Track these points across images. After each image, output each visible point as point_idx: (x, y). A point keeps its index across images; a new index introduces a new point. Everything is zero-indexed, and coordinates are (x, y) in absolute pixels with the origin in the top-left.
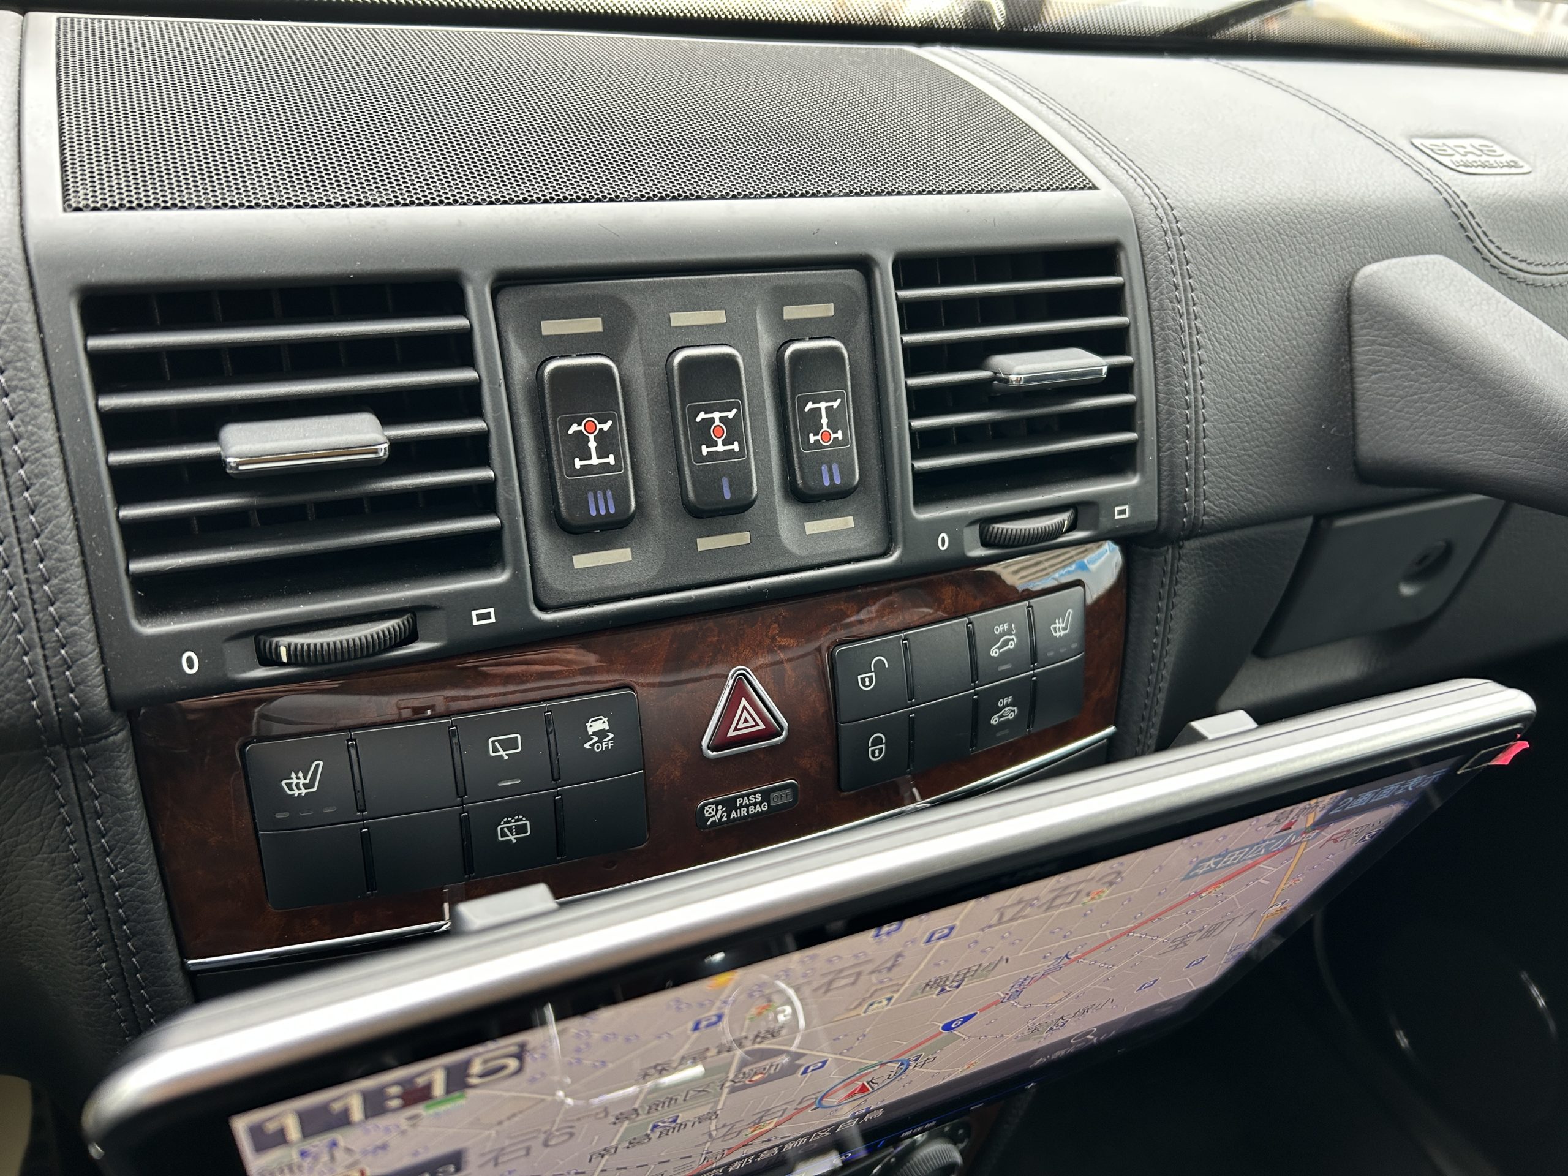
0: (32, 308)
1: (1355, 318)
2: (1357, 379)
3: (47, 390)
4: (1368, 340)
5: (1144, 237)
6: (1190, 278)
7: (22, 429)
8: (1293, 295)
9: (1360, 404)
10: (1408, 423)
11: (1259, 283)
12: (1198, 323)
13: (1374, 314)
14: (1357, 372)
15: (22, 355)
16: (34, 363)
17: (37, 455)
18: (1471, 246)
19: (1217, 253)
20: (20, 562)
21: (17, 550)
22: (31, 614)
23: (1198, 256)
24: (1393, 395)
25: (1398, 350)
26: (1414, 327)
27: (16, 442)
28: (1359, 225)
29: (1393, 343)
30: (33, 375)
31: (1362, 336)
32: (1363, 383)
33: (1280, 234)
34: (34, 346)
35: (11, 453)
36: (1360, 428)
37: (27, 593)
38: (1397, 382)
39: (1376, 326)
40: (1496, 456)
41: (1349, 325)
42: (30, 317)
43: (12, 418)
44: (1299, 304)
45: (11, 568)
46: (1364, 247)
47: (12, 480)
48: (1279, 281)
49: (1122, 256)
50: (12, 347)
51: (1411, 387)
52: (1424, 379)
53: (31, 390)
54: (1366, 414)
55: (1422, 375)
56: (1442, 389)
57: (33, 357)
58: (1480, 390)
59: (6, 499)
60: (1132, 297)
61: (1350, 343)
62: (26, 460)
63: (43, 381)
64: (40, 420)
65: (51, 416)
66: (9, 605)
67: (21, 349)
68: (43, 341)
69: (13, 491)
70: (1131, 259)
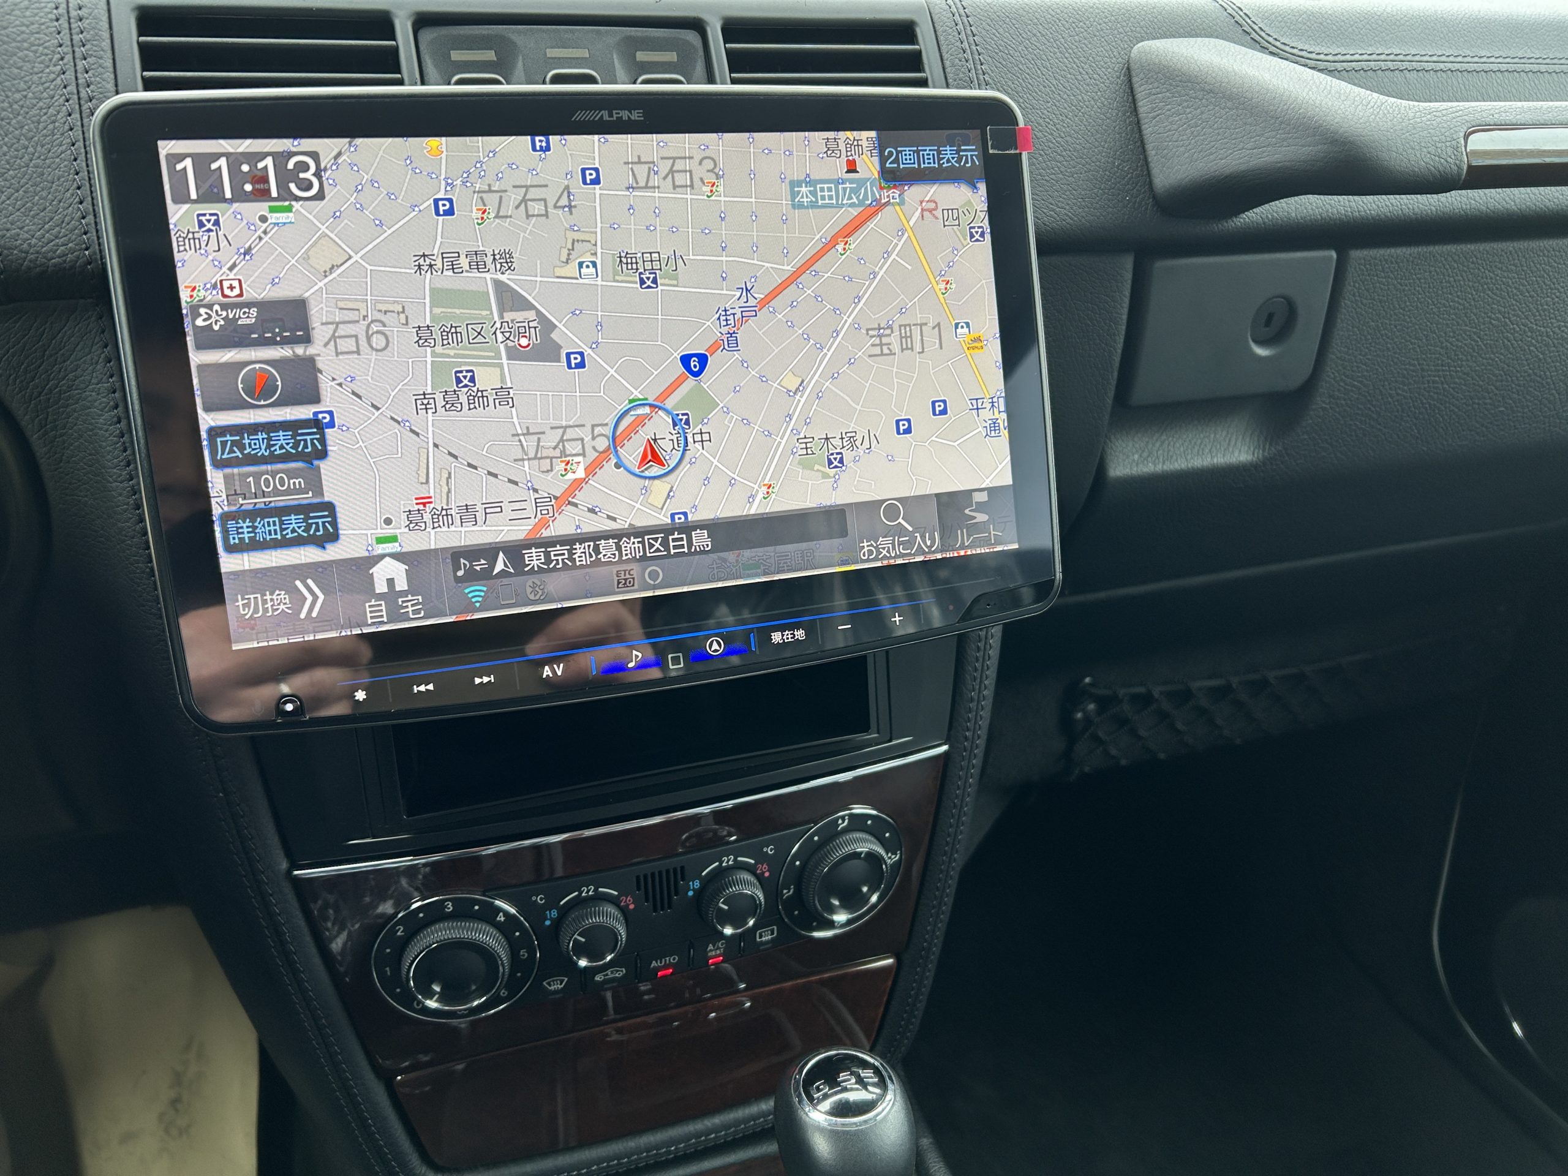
0: (107, 15)
1: (1134, 80)
2: (1143, 127)
3: (111, 61)
4: (1146, 94)
5: (935, 18)
6: (976, 45)
7: (93, 79)
8: (1075, 63)
9: (1149, 147)
10: (1182, 149)
11: (1041, 53)
12: (987, 78)
13: (1147, 72)
14: (1142, 122)
15: (97, 38)
16: (104, 43)
17: (101, 96)
18: (1249, 38)
19: (1001, 31)
20: (84, 159)
21: (83, 150)
22: (89, 193)
23: (983, 31)
24: (1170, 130)
25: (1168, 94)
26: (1176, 73)
27: (88, 86)
28: (1135, 18)
29: (1164, 90)
30: (103, 50)
31: (1141, 92)
32: (1147, 130)
33: (1060, 20)
34: (106, 35)
35: (84, 91)
36: (1152, 165)
37: (87, 178)
38: (1171, 119)
39: (1149, 82)
40: (1248, 152)
41: (1132, 89)
42: (105, 18)
43: (87, 72)
44: (1081, 70)
45: (78, 161)
46: (1140, 33)
47: (83, 108)
48: (1061, 52)
49: (918, 30)
50: (91, 32)
51: (1180, 120)
52: (1188, 110)
53: (101, 58)
54: (1153, 152)
55: (1188, 107)
56: (1202, 113)
57: (104, 40)
58: (1229, 104)
59: (79, 119)
60: (928, 58)
61: (1134, 101)
62: (93, 97)
63: (109, 54)
64: (105, 76)
65: (112, 76)
66: (75, 185)
67: (97, 34)
68: (111, 36)
69: (84, 115)
70: (924, 33)
